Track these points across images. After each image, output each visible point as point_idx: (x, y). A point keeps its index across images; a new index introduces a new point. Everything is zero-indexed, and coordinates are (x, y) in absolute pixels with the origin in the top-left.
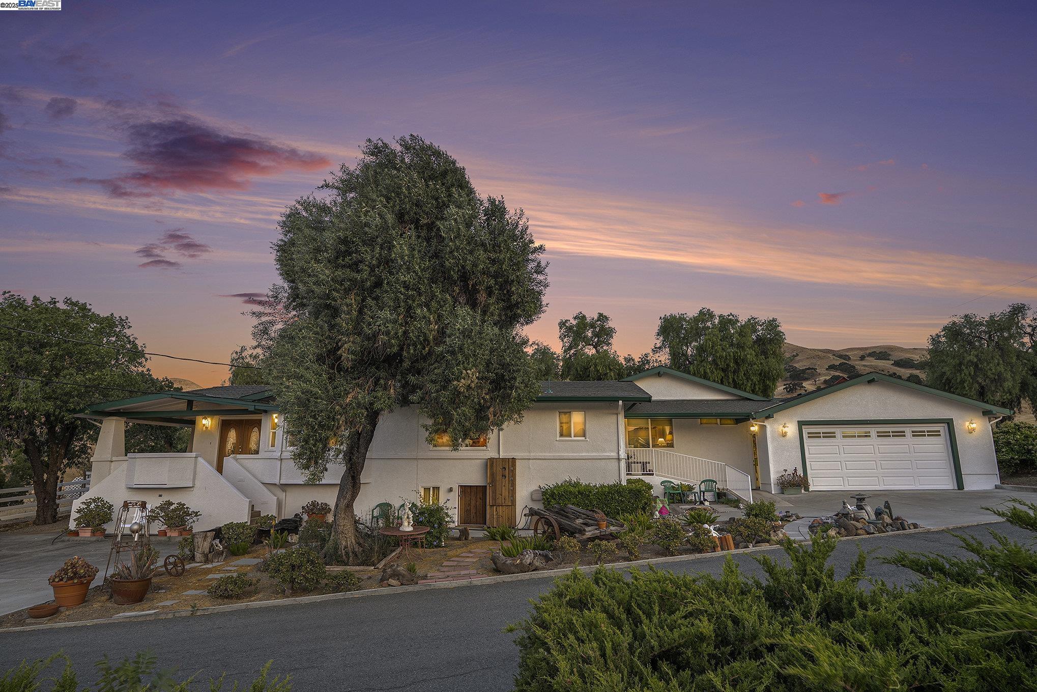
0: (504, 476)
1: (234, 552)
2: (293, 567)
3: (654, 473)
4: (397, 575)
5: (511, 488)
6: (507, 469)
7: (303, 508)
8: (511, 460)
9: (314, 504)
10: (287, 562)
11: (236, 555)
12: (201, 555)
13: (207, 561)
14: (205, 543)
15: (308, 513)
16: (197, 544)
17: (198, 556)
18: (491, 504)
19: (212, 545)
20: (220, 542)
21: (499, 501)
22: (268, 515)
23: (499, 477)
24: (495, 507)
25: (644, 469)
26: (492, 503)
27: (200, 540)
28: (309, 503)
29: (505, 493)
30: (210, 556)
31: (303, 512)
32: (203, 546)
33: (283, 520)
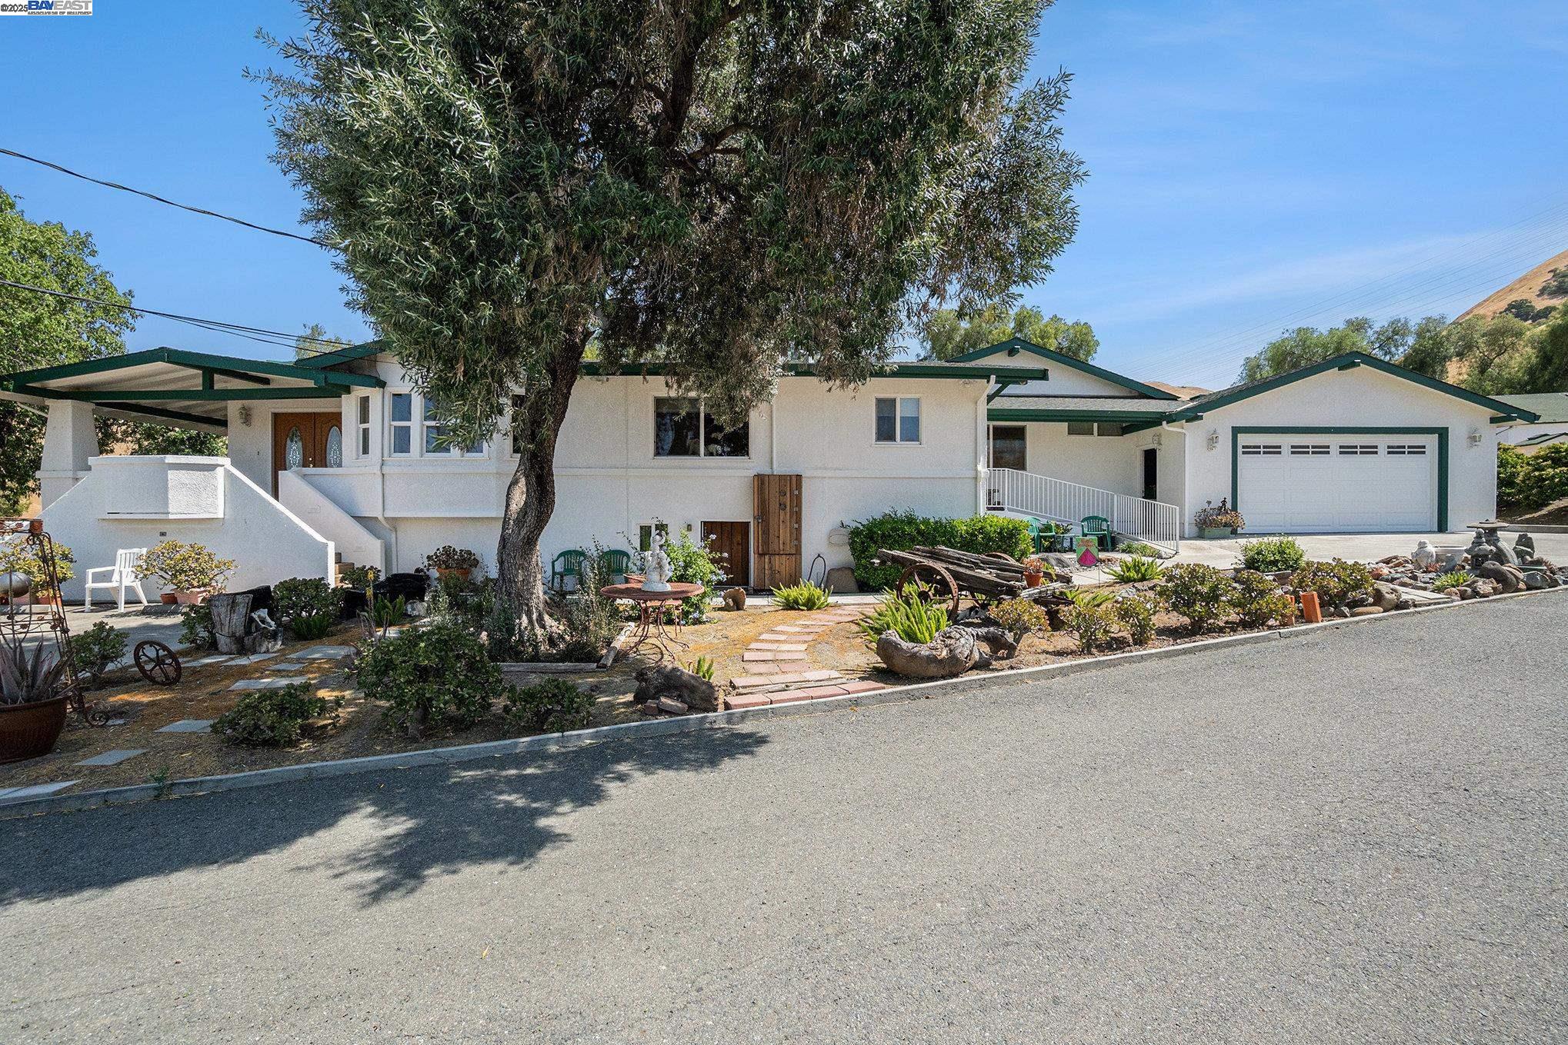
0: (782, 506)
1: (303, 633)
2: (423, 673)
3: (1006, 506)
4: (676, 688)
5: (796, 526)
6: (788, 495)
7: (429, 558)
8: (794, 479)
9: (448, 552)
10: (404, 662)
11: (306, 639)
12: (228, 640)
13: (243, 650)
14: (235, 617)
15: (439, 567)
16: (217, 619)
17: (223, 641)
18: (760, 552)
19: (252, 620)
20: (270, 614)
21: (774, 547)
22: (365, 567)
23: (774, 506)
24: (767, 557)
25: (990, 500)
26: (763, 550)
27: (223, 610)
28: (438, 549)
29: (784, 534)
30: (248, 641)
31: (429, 565)
32: (231, 622)
33: (395, 575)
